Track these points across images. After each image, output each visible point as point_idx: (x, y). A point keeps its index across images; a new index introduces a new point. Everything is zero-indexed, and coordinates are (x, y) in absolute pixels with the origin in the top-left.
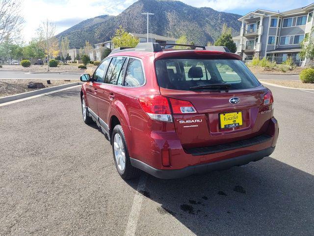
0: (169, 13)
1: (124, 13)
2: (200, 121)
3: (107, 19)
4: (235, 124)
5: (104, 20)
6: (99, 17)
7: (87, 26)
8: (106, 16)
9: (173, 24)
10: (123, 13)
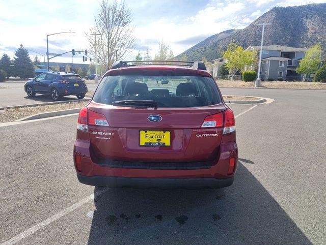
0: (309, 20)
1: (252, 25)
2: (112, 134)
3: (233, 33)
4: (159, 144)
5: (229, 35)
6: (224, 32)
7: (211, 43)
8: (232, 30)
9: (313, 31)
10: (250, 25)
